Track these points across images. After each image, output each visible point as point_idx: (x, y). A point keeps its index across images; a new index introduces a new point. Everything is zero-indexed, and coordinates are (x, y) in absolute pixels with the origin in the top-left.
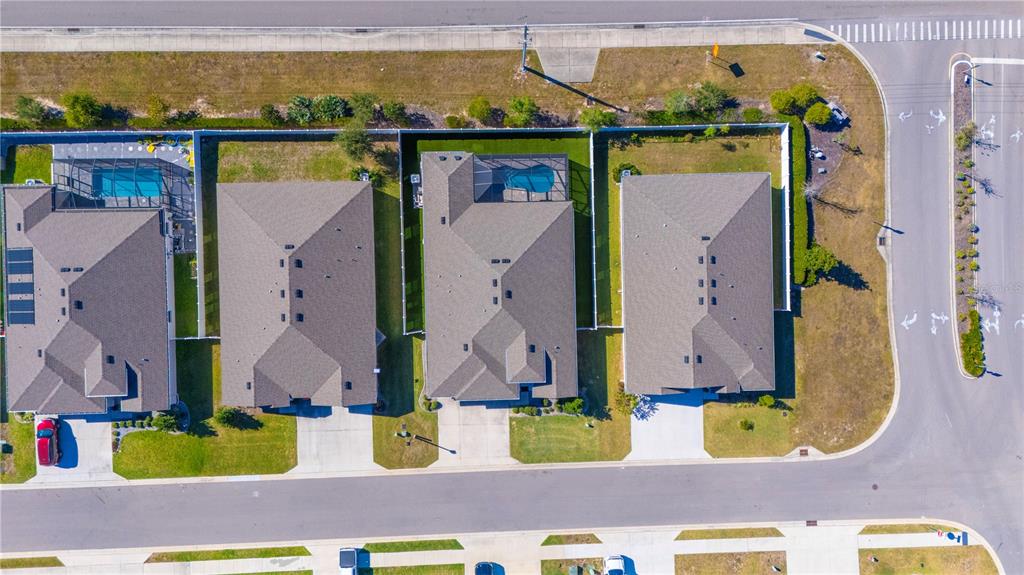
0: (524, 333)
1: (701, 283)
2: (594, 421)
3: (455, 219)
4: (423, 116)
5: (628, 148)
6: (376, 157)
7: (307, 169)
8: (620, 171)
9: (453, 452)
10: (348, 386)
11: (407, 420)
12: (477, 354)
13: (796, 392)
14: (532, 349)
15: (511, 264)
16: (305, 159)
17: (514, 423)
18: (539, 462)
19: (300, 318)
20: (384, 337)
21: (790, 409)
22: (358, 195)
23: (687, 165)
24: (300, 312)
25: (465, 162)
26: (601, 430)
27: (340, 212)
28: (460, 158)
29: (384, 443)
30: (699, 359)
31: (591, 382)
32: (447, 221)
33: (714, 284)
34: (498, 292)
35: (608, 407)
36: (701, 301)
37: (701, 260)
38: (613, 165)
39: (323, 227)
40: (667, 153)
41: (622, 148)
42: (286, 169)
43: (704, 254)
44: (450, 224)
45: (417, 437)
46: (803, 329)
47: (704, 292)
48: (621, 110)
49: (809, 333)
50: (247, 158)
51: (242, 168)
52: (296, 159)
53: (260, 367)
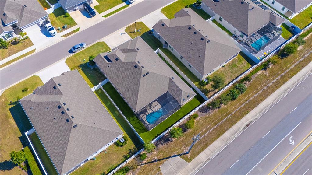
0: (123, 61)
1: (68, 110)
2: (83, 63)
3: (170, 81)
4: (206, 112)
5: (128, 152)
6: (208, 90)
7: (223, 74)
8: (125, 140)
9: (121, 34)
10: (163, 25)
11: (141, 34)
12: (133, 49)
13: (9, 111)
14: (117, 59)
15: (142, 76)
16: (226, 76)
17: (109, 49)
18: (94, 45)
19: (190, 28)
20: (163, 48)
21: (10, 105)
22: (203, 69)
23: (100, 162)
24: (191, 30)
25: (181, 100)
26: (79, 62)
27: (204, 61)
28: (183, 100)
29: (142, 26)
30: (55, 88)
31: (91, 72)
32: (172, 79)
33: (63, 113)
34: (140, 65)
35: (81, 69)
36: (64, 104)
37: (73, 117)
38: (130, 141)
39: (205, 53)
40: (111, 161)
41: (130, 150)
42: (228, 71)
43: (72, 120)
44: (170, 79)
45: (135, 32)
46: (15, 134)
47: (65, 107)
48: (140, 165)
49: (13, 134)
50: (241, 67)
51: (240, 64)
52: (229, 75)
53: (189, 16)
